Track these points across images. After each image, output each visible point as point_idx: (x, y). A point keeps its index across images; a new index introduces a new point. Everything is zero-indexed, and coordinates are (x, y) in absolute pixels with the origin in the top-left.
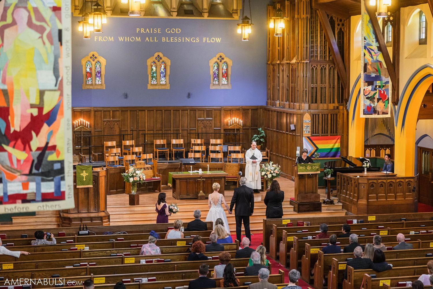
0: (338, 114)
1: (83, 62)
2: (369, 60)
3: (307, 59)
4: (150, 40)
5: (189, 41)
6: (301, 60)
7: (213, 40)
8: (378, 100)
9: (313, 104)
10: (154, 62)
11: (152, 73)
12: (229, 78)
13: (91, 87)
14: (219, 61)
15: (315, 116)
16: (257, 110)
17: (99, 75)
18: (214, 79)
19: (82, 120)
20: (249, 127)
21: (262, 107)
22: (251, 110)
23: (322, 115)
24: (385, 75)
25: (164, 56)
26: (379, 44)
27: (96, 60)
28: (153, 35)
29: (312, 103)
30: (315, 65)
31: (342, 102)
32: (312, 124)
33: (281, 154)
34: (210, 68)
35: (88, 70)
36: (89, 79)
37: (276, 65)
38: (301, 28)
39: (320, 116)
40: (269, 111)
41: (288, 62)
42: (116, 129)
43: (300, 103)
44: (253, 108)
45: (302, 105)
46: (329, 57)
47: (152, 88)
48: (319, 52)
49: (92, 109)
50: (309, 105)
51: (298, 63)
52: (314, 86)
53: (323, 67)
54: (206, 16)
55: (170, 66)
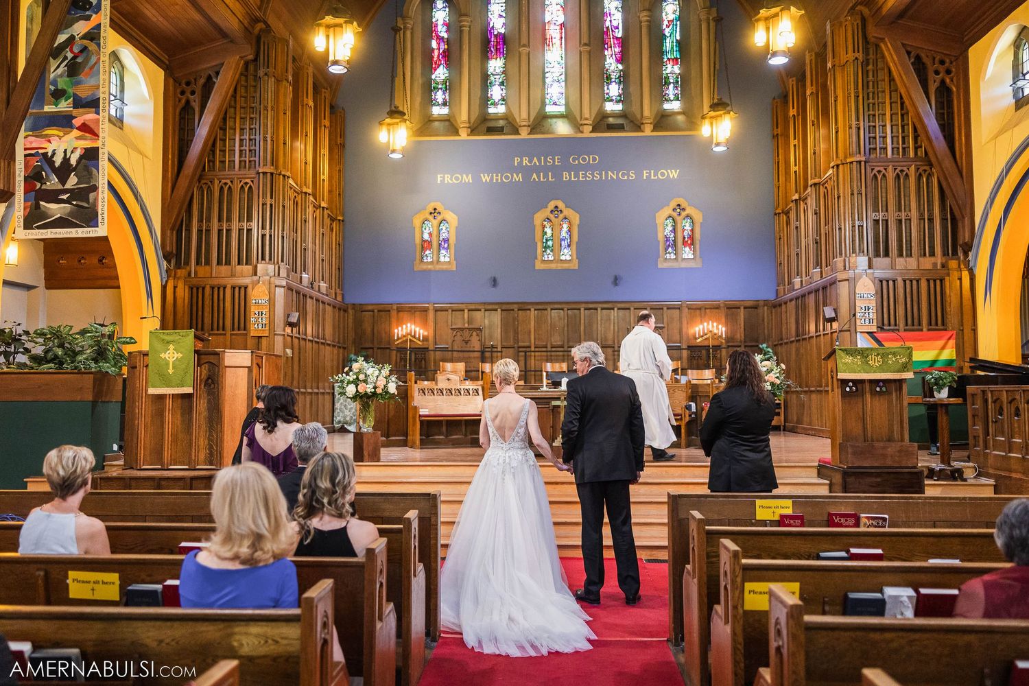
0: (947, 278)
1: (417, 222)
3: (860, 153)
4: (539, 178)
5: (615, 177)
6: (846, 158)
7: (663, 174)
9: (878, 259)
10: (548, 219)
11: (544, 241)
12: (698, 246)
13: (430, 267)
14: (675, 214)
15: (884, 283)
16: (756, 308)
17: (446, 245)
18: (666, 249)
19: (413, 327)
20: (741, 342)
21: (766, 302)
22: (744, 308)
23: (905, 281)
25: (566, 207)
27: (440, 218)
28: (545, 169)
29: (877, 255)
30: (882, 169)
31: (955, 252)
32: (879, 303)
33: (807, 387)
34: (657, 226)
35: (426, 237)
36: (428, 252)
37: (792, 205)
38: (843, 86)
39: (900, 283)
40: (780, 305)
41: (816, 181)
42: (475, 344)
43: (846, 256)
44: (748, 304)
45: (852, 260)
46: (916, 149)
47: (543, 266)
48: (889, 140)
49: (431, 308)
50: (870, 260)
51: (838, 166)
52: (881, 216)
53: (902, 171)
54: (648, 131)
55: (579, 225)
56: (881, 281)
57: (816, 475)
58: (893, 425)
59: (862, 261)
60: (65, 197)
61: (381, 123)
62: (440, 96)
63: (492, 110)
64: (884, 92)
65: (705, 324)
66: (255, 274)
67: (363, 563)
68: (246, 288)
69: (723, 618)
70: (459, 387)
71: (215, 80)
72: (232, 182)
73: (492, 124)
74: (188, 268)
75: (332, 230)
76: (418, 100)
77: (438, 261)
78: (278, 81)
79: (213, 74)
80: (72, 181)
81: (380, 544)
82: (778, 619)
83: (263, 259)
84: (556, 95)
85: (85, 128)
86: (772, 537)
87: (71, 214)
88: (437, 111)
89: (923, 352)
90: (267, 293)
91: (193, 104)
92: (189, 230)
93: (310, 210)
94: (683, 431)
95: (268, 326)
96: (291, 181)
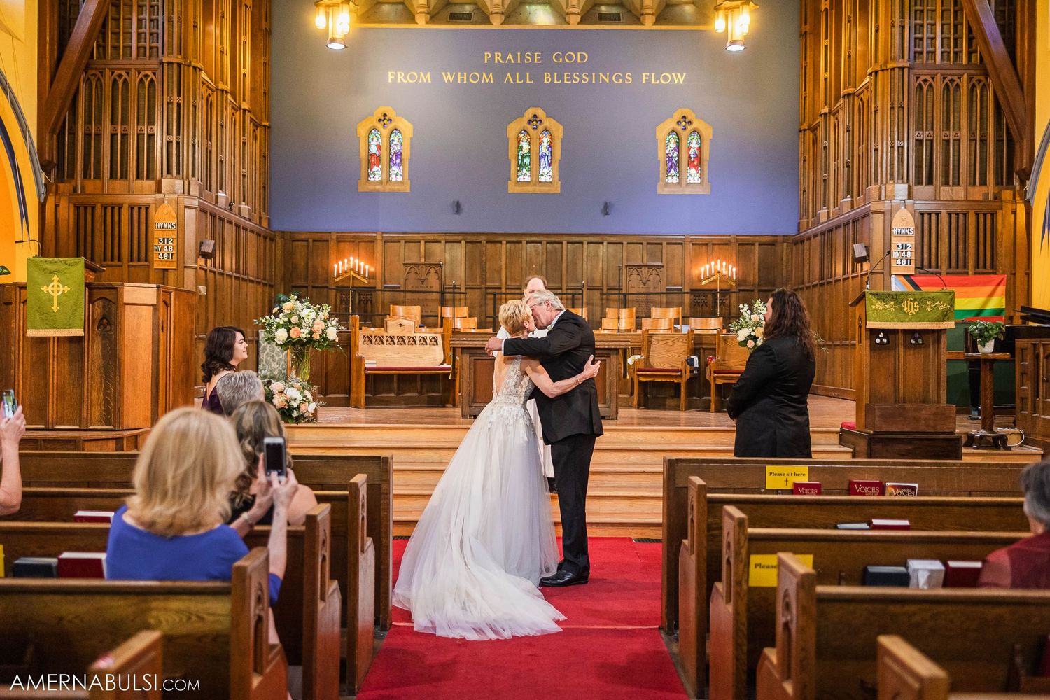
0: (999, 212)
1: (362, 131)
3: (903, 57)
4: (514, 78)
5: (607, 81)
6: (886, 63)
7: (666, 78)
9: (919, 187)
10: (525, 131)
11: (520, 158)
12: (706, 168)
13: (378, 187)
14: (679, 128)
15: (926, 216)
16: (774, 245)
17: (398, 161)
18: (668, 171)
19: (357, 261)
20: (754, 285)
21: (785, 238)
22: (760, 245)
23: (950, 214)
25: (547, 116)
27: (390, 126)
28: (523, 68)
29: (919, 182)
30: (928, 77)
31: (1010, 181)
32: (919, 240)
33: (830, 340)
34: (657, 142)
35: (374, 149)
36: (375, 169)
37: (821, 120)
39: (944, 216)
40: (802, 242)
41: (850, 90)
42: (434, 283)
43: (882, 183)
44: (764, 240)
45: (889, 188)
46: (970, 54)
47: (518, 189)
48: (938, 42)
49: (379, 237)
50: (910, 188)
51: (876, 73)
52: (925, 135)
53: (952, 81)
54: (649, 23)
55: (562, 140)
56: (922, 214)
57: (837, 441)
58: (928, 385)
59: (901, 189)
65: (713, 263)
66: (159, 191)
67: (302, 532)
68: (147, 208)
69: (725, 595)
70: (413, 335)
72: (128, 73)
73: (456, 10)
74: (73, 182)
75: (255, 138)
77: (388, 181)
81: (323, 511)
82: (787, 590)
83: (169, 172)
86: (784, 506)
89: (968, 300)
90: (175, 216)
92: (73, 133)
93: (228, 112)
94: (683, 390)
95: (175, 256)
96: (203, 75)
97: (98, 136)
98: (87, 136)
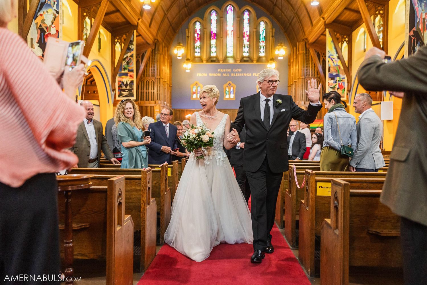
1: (191, 87)
2: (331, 64)
3: (303, 76)
4: (225, 75)
5: (246, 75)
6: (300, 77)
8: (338, 89)
9: (307, 102)
10: (227, 86)
11: (226, 92)
13: (195, 99)
24: (342, 74)
25: (232, 83)
26: (338, 55)
27: (198, 85)
28: (227, 73)
35: (194, 91)
36: (194, 95)
38: (300, 58)
41: (295, 81)
46: (317, 75)
47: (226, 99)
48: (311, 73)
50: (304, 102)
54: (255, 62)
55: (236, 88)
60: (127, 91)
61: (184, 62)
62: (197, 50)
63: (212, 55)
64: (310, 60)
66: (155, 103)
68: (153, 107)
71: (145, 54)
72: (149, 80)
73: (212, 59)
75: (170, 89)
76: (192, 51)
77: (197, 98)
78: (160, 54)
79: (144, 53)
80: (128, 87)
83: (157, 99)
84: (230, 51)
85: (131, 76)
87: (128, 94)
88: (197, 55)
90: (159, 108)
91: (139, 60)
96: (163, 80)
97: (143, 92)
98: (141, 92)
